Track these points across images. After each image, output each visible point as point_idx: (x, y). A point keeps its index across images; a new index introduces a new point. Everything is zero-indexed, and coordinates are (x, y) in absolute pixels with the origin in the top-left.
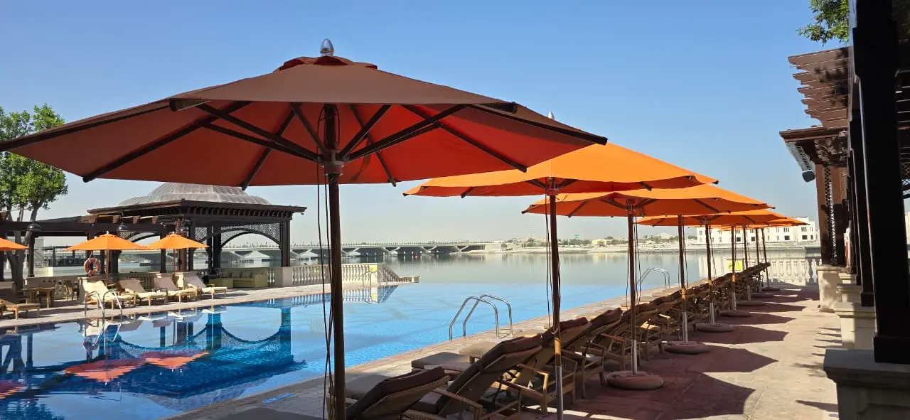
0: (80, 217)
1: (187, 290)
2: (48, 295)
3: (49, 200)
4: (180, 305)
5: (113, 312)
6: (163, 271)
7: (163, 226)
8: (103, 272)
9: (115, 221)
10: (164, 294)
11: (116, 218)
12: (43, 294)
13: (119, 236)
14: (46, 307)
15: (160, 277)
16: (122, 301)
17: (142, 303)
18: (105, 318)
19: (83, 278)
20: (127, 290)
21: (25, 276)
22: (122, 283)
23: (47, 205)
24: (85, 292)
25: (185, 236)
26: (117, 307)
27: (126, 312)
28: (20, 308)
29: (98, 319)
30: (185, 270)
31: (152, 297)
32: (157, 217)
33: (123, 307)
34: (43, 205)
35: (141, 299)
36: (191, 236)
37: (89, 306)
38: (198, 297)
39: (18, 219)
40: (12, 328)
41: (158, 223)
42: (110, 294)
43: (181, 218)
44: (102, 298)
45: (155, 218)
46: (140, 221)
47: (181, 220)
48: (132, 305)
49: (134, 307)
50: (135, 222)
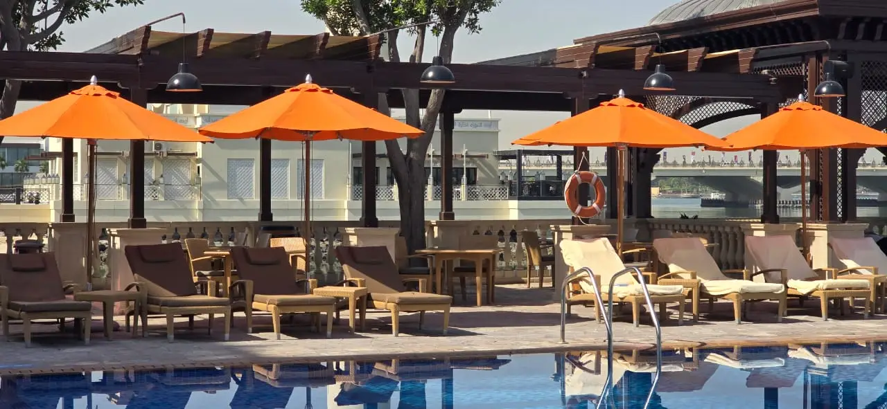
0: (554, 52)
1: (842, 281)
2: (479, 270)
3: (482, 8)
4: (825, 328)
5: (634, 335)
6: (770, 216)
7: (767, 78)
8: (613, 214)
9: (639, 64)
10: (777, 287)
11: (641, 55)
12: (467, 268)
13: (653, 108)
14: (474, 304)
15: (762, 234)
16: (661, 301)
17: (714, 311)
18: (612, 351)
19: (562, 227)
20: (673, 268)
21: (432, 218)
22: (659, 244)
23: (476, 20)
24: (568, 267)
25: (833, 110)
26: (645, 319)
27: (673, 337)
28: (402, 304)
29: (596, 349)
30: (832, 218)
31: (744, 294)
32: (752, 50)
33: (665, 320)
34: (466, 20)
35: (712, 298)
36: (851, 111)
37: (575, 310)
38: (878, 303)
39: (413, 57)
40: (386, 360)
41: (755, 72)
42: (628, 276)
43: (819, 55)
44: (605, 289)
45: (745, 55)
46: (705, 65)
47: (819, 59)
48: (687, 316)
49: (694, 322)
50: (692, 66)
